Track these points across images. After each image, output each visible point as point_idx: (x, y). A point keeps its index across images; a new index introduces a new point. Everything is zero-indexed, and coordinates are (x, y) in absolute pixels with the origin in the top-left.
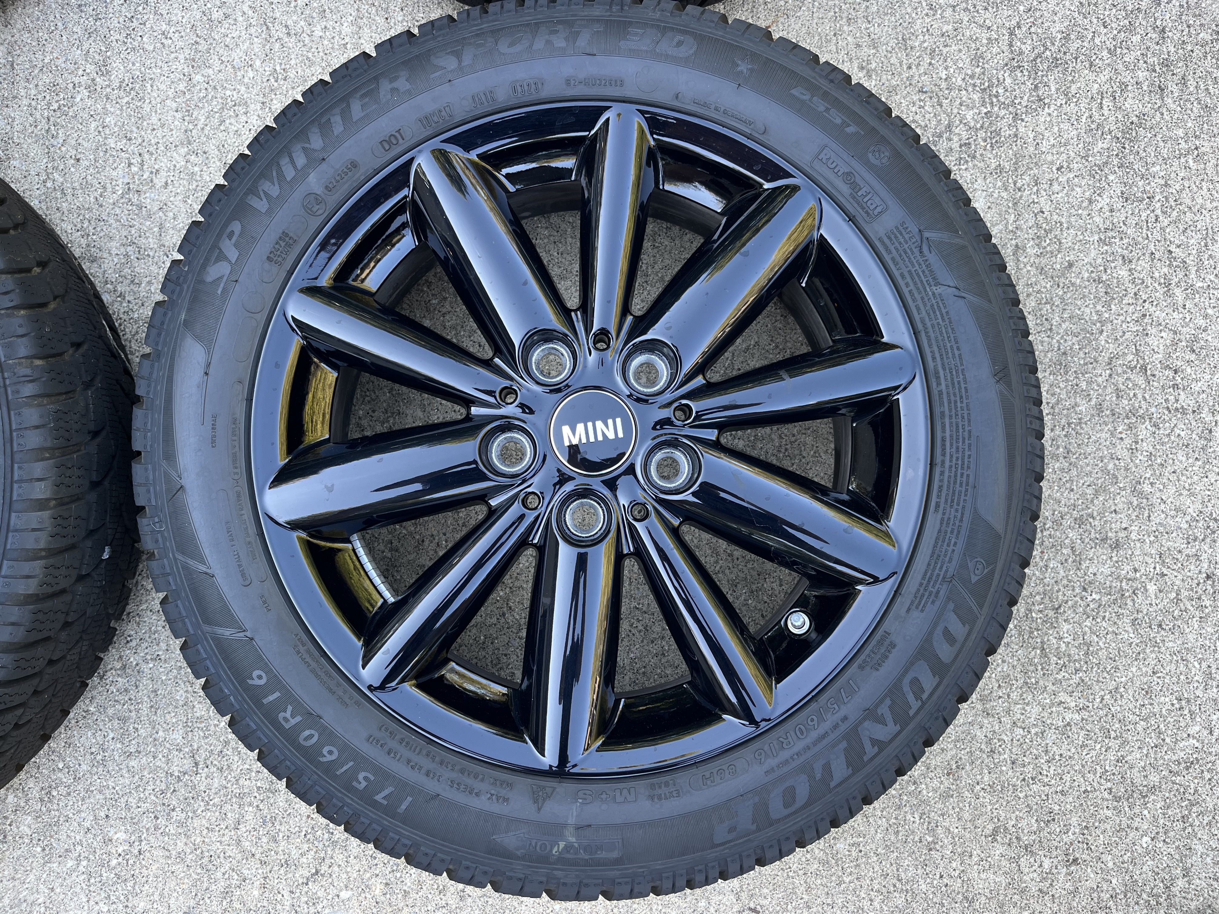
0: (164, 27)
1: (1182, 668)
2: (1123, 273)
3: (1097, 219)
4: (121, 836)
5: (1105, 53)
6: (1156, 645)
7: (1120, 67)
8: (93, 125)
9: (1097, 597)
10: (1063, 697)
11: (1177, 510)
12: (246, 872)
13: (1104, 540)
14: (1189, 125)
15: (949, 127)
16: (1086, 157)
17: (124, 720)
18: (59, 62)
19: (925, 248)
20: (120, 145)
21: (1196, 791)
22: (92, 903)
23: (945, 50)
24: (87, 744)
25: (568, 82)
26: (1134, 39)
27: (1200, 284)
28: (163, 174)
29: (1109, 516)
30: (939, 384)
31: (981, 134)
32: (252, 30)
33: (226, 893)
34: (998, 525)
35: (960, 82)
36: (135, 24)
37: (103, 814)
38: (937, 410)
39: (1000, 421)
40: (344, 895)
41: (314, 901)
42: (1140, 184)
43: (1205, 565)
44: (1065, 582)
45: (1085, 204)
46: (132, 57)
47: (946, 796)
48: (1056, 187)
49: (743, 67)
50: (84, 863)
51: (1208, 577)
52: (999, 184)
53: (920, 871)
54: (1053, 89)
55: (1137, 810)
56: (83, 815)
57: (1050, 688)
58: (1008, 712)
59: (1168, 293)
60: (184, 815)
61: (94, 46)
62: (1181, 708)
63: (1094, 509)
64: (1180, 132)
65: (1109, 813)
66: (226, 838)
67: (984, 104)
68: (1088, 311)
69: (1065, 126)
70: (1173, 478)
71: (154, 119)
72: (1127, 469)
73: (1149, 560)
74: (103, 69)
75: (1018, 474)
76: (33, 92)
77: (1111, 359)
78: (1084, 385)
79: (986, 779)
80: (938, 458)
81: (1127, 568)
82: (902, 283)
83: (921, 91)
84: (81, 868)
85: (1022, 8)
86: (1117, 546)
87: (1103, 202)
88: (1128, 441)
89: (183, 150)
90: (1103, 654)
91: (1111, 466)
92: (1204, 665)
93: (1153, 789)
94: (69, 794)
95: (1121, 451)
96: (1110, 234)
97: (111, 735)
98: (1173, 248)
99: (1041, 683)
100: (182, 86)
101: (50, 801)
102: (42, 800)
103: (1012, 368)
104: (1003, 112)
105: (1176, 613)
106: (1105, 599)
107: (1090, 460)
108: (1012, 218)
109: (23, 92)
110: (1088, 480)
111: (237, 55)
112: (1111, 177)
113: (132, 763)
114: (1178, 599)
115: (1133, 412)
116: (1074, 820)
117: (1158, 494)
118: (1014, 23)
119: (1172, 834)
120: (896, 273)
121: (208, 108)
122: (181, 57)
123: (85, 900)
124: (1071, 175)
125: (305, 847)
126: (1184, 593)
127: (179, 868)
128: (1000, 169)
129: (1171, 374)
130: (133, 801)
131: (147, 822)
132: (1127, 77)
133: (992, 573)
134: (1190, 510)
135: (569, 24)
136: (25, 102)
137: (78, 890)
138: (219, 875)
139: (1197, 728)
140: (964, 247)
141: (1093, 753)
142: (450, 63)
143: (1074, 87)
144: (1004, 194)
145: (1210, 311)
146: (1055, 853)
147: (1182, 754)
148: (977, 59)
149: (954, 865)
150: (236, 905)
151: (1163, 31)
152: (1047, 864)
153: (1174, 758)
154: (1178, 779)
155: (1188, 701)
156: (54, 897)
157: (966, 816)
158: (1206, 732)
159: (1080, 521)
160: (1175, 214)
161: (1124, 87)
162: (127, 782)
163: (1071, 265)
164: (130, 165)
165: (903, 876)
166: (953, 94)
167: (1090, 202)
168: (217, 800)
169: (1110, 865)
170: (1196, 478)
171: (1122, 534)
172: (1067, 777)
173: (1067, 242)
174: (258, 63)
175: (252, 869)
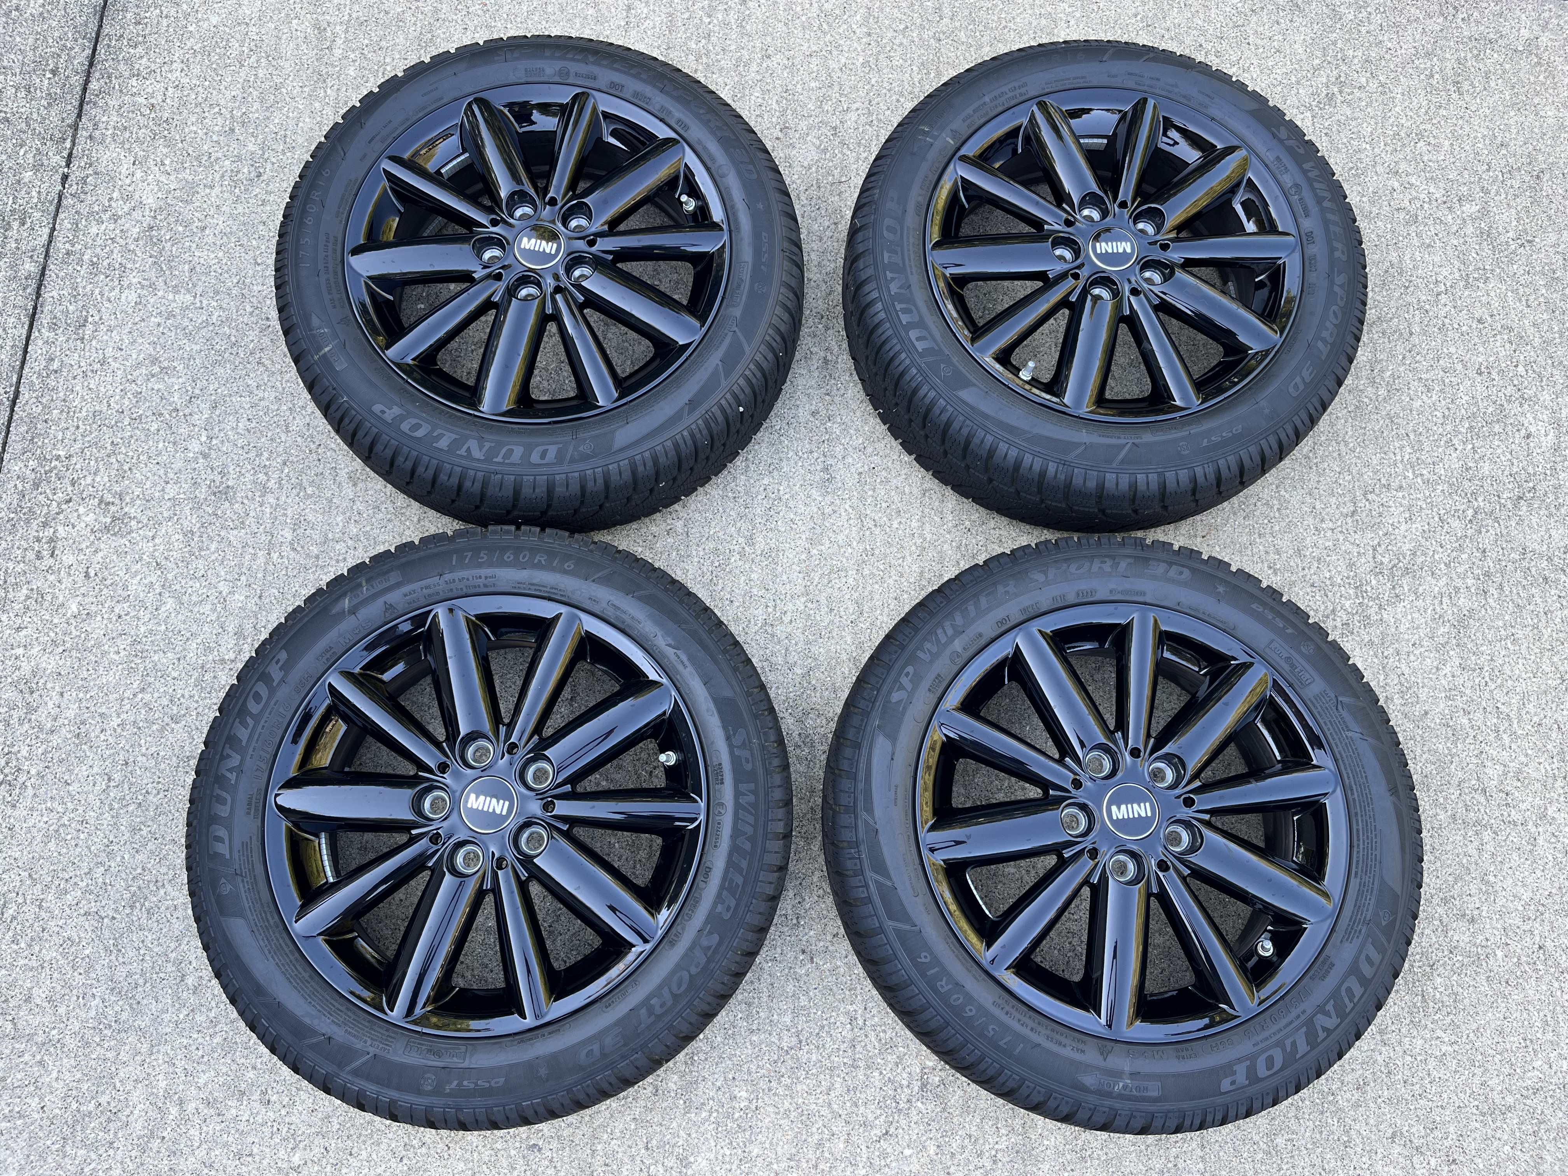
0: (792, 516)
1: (1525, 1015)
2: (1465, 721)
3: (1443, 682)
4: (744, 1094)
5: (1442, 566)
6: (1505, 997)
7: (1454, 576)
8: (743, 578)
9: (1460, 958)
10: (1439, 1033)
11: (1514, 896)
12: (834, 1129)
13: (1464, 915)
14: (1507, 618)
15: (1333, 611)
16: (1432, 638)
17: (749, 1004)
18: (720, 534)
19: (1340, 707)
20: (760, 593)
21: (1542, 1112)
22: (719, 1147)
23: (1328, 559)
24: (722, 1022)
25: (1111, 592)
26: (1463, 556)
27: (1521, 732)
28: (789, 614)
29: (1466, 899)
30: (1353, 794)
31: (1357, 617)
32: (851, 522)
33: (820, 1145)
34: (1397, 888)
35: (1339, 581)
36: (772, 513)
37: (731, 1076)
38: (1353, 811)
39: (1395, 821)
40: (907, 1152)
41: (884, 1155)
42: (1473, 658)
43: (1538, 938)
44: (1437, 946)
45: (1434, 670)
46: (770, 535)
47: (1357, 1105)
48: (1412, 658)
49: (1221, 589)
50: (715, 1115)
51: (1540, 948)
52: (1371, 653)
53: (1339, 1163)
54: (1406, 589)
55: (1498, 1124)
56: (716, 1076)
57: (1430, 1026)
58: (1400, 1043)
59: (1498, 737)
60: (790, 1081)
61: (744, 525)
62: (1526, 1047)
63: (1455, 892)
64: (1500, 623)
65: (1477, 1125)
66: (821, 1101)
67: (1357, 597)
68: (1441, 747)
69: (1416, 615)
70: (1510, 872)
71: (785, 577)
72: (1477, 864)
73: (1495, 932)
74: (750, 540)
75: (1408, 857)
76: (702, 553)
77: (1460, 782)
78: (1441, 800)
79: (1386, 1093)
80: (1355, 843)
81: (1481, 938)
82: (1325, 728)
83: (1312, 586)
84: (712, 1119)
85: (1381, 533)
86: (1472, 920)
87: (1447, 670)
88: (1476, 843)
89: (803, 599)
90: (1467, 1001)
91: (1465, 861)
92: (1541, 1014)
93: (1509, 1108)
94: (706, 1059)
95: (1472, 849)
96: (1453, 693)
97: (740, 1015)
98: (1499, 705)
99: (1423, 1022)
100: (803, 557)
101: (692, 1064)
102: (686, 1063)
103: (1400, 788)
104: (1371, 604)
105: (1518, 974)
106: (1466, 961)
107: (1449, 856)
108: (1382, 678)
109: (694, 553)
110: (1450, 870)
111: (841, 538)
112: (1452, 653)
113: (754, 1038)
114: (1519, 964)
115: (1478, 822)
116: (1452, 1129)
117: (1500, 884)
118: (1376, 542)
119: (1526, 1145)
120: (1322, 722)
121: (820, 572)
122: (804, 537)
123: (713, 1144)
124: (1423, 650)
125: (878, 1112)
126: (1523, 959)
127: (785, 1122)
128: (1371, 643)
129: (1504, 796)
130: (753, 1068)
131: (763, 1084)
132: (1459, 583)
133: (1395, 920)
134: (1524, 897)
135: (1113, 558)
136: (696, 560)
137: (709, 1136)
138: (814, 1130)
139: (1540, 1063)
140: (1364, 708)
141: (1463, 1078)
142: (1040, 577)
143: (1421, 588)
144: (1376, 660)
145: (1530, 752)
146: (1438, 1155)
147: (1529, 1082)
148: (1351, 566)
149: (1364, 1159)
150: (826, 1155)
151: (1484, 551)
152: (1433, 1162)
153: (1525, 1085)
154: (1528, 1102)
155: (1531, 1041)
156: (691, 1141)
157: (1372, 1122)
158: (1547, 1066)
159: (1445, 901)
160: (1499, 681)
161: (1457, 590)
162: (750, 1052)
163: (1426, 713)
164: (767, 606)
165: (1326, 1166)
166: (1336, 589)
167: (1438, 669)
168: (814, 1071)
169: (1481, 1166)
170: (1526, 873)
171: (1476, 912)
172: (1445, 1096)
173: (1423, 697)
174: (855, 543)
175: (838, 1127)
